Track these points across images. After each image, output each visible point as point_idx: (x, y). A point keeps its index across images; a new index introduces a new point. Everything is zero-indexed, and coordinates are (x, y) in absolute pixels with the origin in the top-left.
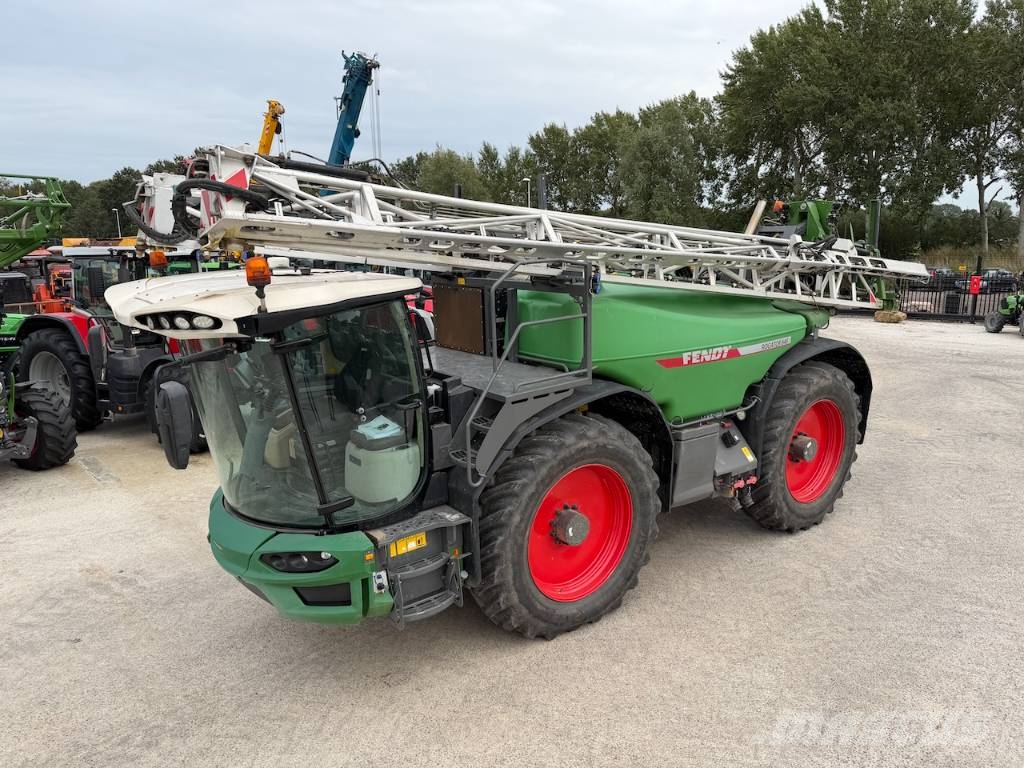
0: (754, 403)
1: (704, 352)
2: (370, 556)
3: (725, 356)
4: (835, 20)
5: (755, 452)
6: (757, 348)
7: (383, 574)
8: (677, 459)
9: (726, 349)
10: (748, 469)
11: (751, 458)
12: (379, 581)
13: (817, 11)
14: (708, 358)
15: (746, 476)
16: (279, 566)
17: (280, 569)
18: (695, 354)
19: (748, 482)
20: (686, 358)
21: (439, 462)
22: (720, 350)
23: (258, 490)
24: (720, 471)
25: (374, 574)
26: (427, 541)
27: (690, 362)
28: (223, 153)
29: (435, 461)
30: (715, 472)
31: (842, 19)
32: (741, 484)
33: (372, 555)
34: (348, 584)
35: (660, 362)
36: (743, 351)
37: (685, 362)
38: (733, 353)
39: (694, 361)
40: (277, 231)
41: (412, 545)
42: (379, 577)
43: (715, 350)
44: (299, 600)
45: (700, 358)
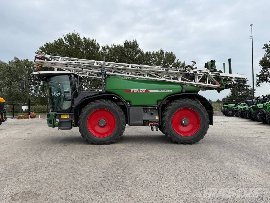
1: (137, 90)
3: (144, 91)
4: (67, 43)
6: (156, 91)
9: (144, 90)
10: (155, 120)
11: (157, 118)
13: (62, 40)
14: (139, 91)
15: (155, 122)
18: (134, 90)
20: (132, 90)
22: (142, 90)
24: (145, 119)
25: (56, 119)
26: (69, 117)
27: (133, 92)
30: (143, 119)
31: (69, 43)
32: (152, 123)
33: (54, 115)
35: (125, 91)
36: (150, 91)
38: (147, 91)
39: (134, 91)
43: (140, 90)
45: (136, 91)
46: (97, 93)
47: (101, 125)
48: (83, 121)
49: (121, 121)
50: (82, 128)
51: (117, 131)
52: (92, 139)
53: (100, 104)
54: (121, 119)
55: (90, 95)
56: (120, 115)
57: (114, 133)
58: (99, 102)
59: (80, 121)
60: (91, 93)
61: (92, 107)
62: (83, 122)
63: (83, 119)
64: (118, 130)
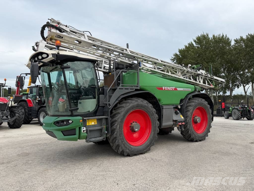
0: (182, 104)
1: (168, 87)
2: (81, 121)
3: (173, 89)
5: (184, 117)
6: (182, 89)
7: (85, 128)
8: (163, 114)
9: (174, 88)
10: (182, 120)
11: (183, 118)
12: (84, 130)
14: (169, 89)
15: (181, 122)
16: (58, 125)
17: (59, 126)
18: (166, 87)
19: (182, 123)
21: (101, 104)
22: (172, 88)
23: (56, 111)
24: (174, 119)
25: (82, 127)
26: (97, 123)
27: (165, 89)
28: (53, 20)
29: (100, 104)
30: (173, 119)
32: (180, 124)
33: (82, 121)
34: (75, 129)
35: (157, 88)
36: (178, 89)
37: (164, 89)
38: (176, 89)
39: (166, 89)
40: (63, 38)
41: (93, 123)
42: (84, 128)
43: (171, 87)
44: (63, 135)
45: (167, 89)
46: (133, 89)
47: (136, 130)
48: (120, 125)
49: (157, 124)
50: (118, 134)
51: (153, 137)
52: (128, 149)
53: (138, 103)
54: (156, 123)
55: (127, 91)
56: (156, 118)
57: (149, 139)
58: (137, 101)
59: (116, 126)
60: (128, 89)
61: (129, 107)
62: (119, 127)
63: (120, 122)
64: (154, 135)
